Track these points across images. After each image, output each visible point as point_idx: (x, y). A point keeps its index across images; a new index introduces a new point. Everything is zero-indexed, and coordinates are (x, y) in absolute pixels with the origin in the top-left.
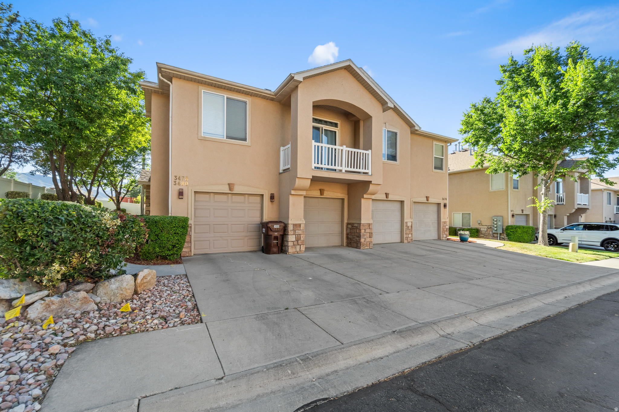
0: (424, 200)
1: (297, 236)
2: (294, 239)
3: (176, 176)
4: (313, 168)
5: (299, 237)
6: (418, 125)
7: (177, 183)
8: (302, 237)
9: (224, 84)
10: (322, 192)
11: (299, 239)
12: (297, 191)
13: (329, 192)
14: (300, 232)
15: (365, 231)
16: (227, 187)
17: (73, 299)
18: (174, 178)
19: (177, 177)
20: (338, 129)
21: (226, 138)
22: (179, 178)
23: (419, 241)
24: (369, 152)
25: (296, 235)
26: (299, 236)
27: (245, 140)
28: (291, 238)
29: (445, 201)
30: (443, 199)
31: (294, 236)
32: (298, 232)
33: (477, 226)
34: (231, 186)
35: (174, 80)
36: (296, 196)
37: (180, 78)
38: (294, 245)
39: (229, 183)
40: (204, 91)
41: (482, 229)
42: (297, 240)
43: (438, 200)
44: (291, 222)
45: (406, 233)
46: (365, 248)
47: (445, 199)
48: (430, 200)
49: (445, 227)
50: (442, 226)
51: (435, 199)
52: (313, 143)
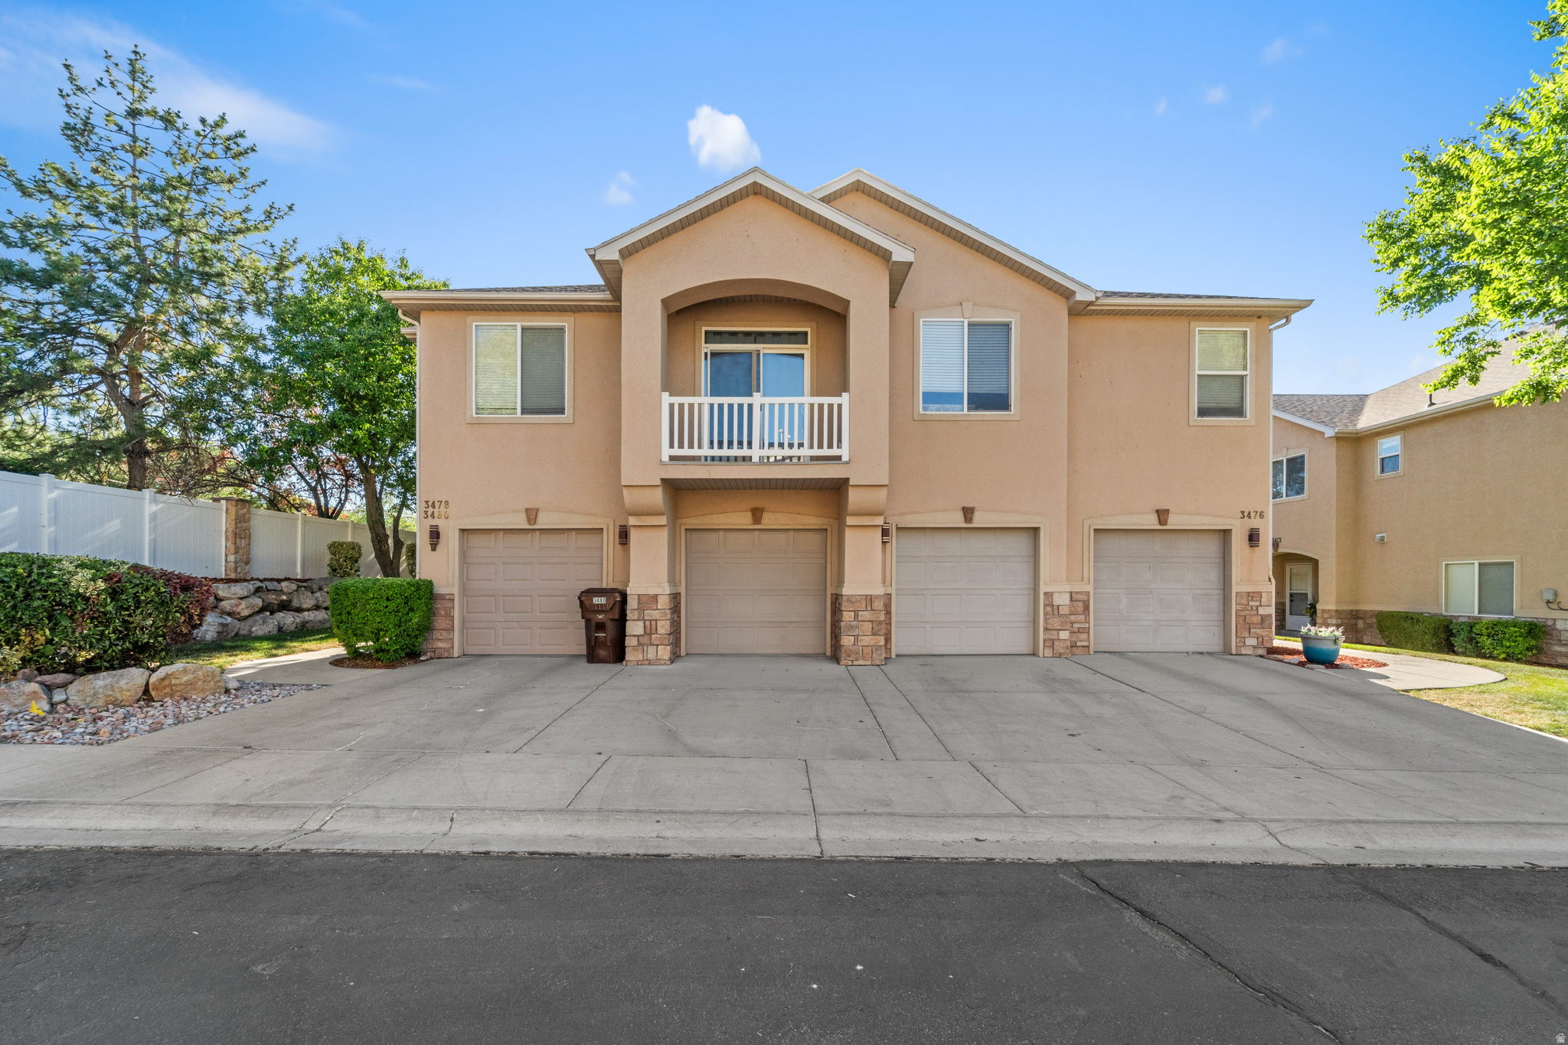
0: (1151, 522)
1: (648, 623)
2: (641, 631)
3: (427, 502)
4: (666, 458)
5: (654, 626)
6: (1087, 287)
7: (429, 514)
8: (662, 627)
9: (505, 303)
10: (757, 514)
11: (653, 631)
12: (643, 518)
13: (778, 515)
14: (656, 614)
15: (856, 616)
16: (523, 516)
17: (16, 691)
18: (425, 505)
19: (430, 504)
20: (808, 346)
21: (522, 413)
22: (434, 503)
23: (1120, 654)
24: (844, 399)
25: (645, 621)
26: (654, 623)
27: (561, 411)
28: (634, 628)
29: (1255, 523)
30: (1245, 515)
31: (641, 624)
32: (650, 614)
33: (1538, 612)
34: (532, 514)
35: (424, 317)
36: (646, 529)
37: (434, 310)
38: (640, 644)
39: (529, 506)
40: (475, 322)
41: (1560, 625)
42: (649, 632)
43: (1219, 520)
44: (632, 591)
45: (1049, 627)
46: (855, 663)
47: (1253, 515)
48: (1174, 522)
49: (1254, 612)
50: (1239, 608)
51: (1202, 515)
52: (666, 399)
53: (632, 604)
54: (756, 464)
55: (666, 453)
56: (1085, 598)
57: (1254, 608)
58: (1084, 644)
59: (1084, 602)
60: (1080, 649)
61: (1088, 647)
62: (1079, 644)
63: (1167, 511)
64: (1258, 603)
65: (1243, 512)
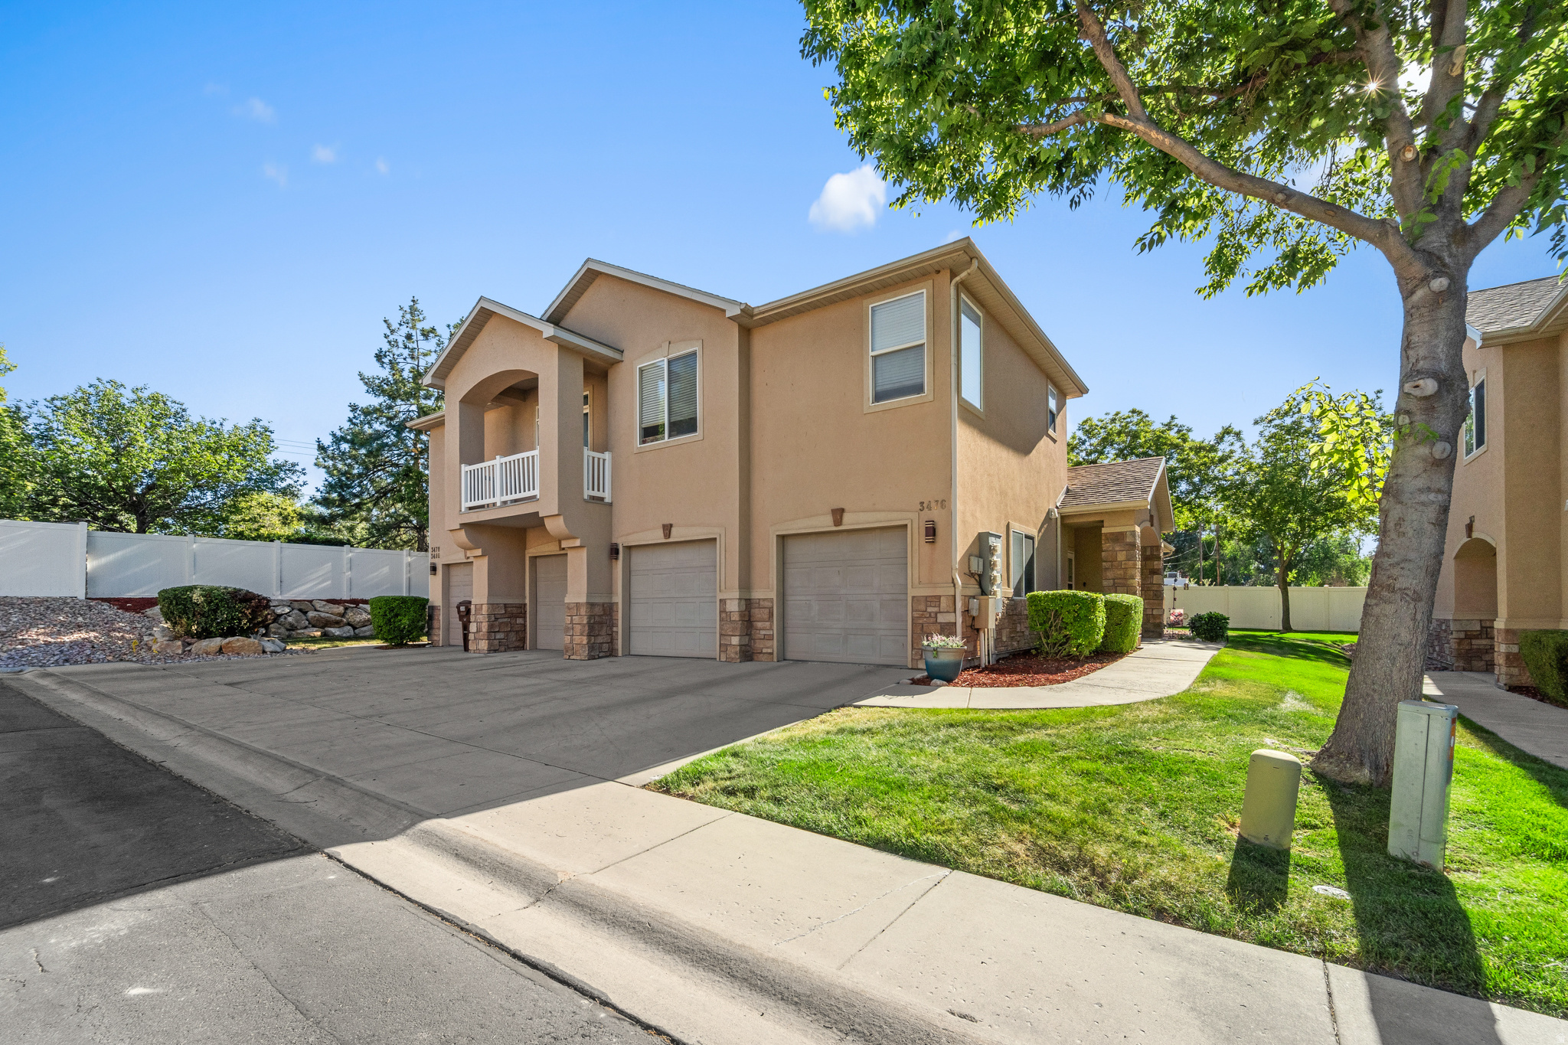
2: (475, 630)
4: (465, 509)
5: (480, 626)
8: (484, 626)
14: (481, 618)
15: (572, 620)
23: (803, 662)
25: (477, 623)
26: (480, 624)
28: (472, 627)
29: (932, 515)
30: (925, 507)
31: (475, 624)
38: (475, 638)
42: (479, 630)
43: (894, 515)
44: (474, 602)
45: (723, 633)
46: (572, 657)
47: (933, 504)
48: (849, 521)
49: (932, 620)
50: (916, 614)
51: (879, 511)
52: (465, 468)
53: (473, 607)
54: (500, 507)
55: (465, 505)
56: (770, 604)
57: (933, 615)
58: (770, 651)
59: (769, 608)
60: (766, 656)
61: (772, 654)
62: (764, 651)
63: (842, 511)
64: (936, 609)
65: (922, 503)
